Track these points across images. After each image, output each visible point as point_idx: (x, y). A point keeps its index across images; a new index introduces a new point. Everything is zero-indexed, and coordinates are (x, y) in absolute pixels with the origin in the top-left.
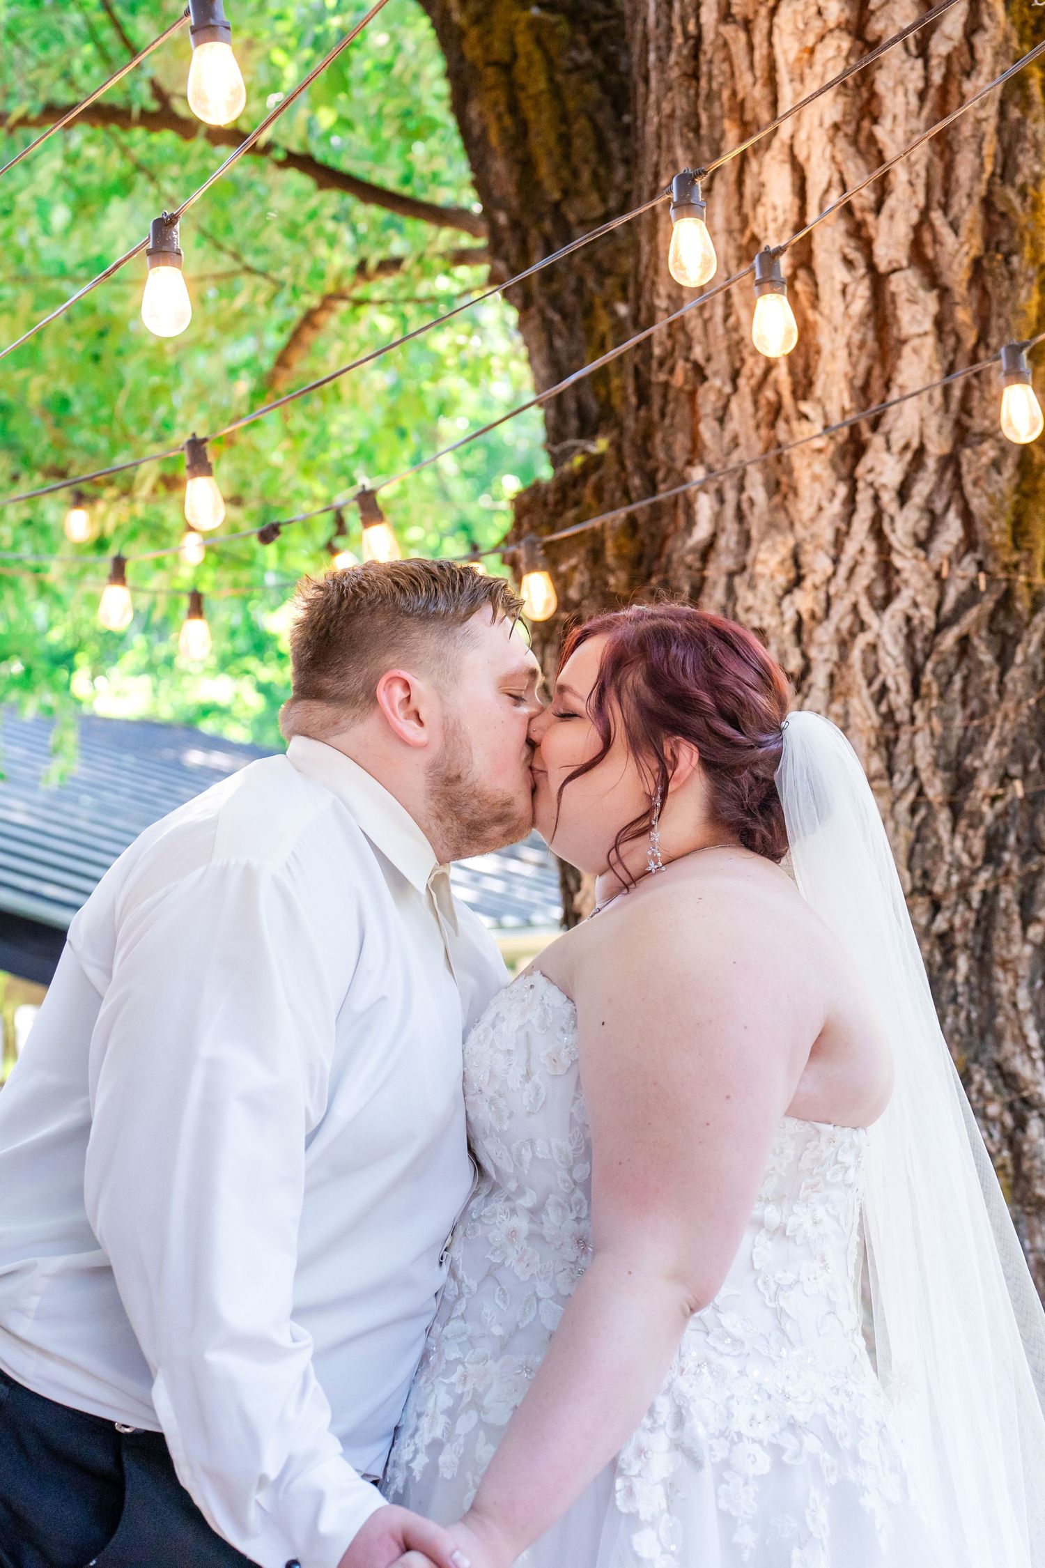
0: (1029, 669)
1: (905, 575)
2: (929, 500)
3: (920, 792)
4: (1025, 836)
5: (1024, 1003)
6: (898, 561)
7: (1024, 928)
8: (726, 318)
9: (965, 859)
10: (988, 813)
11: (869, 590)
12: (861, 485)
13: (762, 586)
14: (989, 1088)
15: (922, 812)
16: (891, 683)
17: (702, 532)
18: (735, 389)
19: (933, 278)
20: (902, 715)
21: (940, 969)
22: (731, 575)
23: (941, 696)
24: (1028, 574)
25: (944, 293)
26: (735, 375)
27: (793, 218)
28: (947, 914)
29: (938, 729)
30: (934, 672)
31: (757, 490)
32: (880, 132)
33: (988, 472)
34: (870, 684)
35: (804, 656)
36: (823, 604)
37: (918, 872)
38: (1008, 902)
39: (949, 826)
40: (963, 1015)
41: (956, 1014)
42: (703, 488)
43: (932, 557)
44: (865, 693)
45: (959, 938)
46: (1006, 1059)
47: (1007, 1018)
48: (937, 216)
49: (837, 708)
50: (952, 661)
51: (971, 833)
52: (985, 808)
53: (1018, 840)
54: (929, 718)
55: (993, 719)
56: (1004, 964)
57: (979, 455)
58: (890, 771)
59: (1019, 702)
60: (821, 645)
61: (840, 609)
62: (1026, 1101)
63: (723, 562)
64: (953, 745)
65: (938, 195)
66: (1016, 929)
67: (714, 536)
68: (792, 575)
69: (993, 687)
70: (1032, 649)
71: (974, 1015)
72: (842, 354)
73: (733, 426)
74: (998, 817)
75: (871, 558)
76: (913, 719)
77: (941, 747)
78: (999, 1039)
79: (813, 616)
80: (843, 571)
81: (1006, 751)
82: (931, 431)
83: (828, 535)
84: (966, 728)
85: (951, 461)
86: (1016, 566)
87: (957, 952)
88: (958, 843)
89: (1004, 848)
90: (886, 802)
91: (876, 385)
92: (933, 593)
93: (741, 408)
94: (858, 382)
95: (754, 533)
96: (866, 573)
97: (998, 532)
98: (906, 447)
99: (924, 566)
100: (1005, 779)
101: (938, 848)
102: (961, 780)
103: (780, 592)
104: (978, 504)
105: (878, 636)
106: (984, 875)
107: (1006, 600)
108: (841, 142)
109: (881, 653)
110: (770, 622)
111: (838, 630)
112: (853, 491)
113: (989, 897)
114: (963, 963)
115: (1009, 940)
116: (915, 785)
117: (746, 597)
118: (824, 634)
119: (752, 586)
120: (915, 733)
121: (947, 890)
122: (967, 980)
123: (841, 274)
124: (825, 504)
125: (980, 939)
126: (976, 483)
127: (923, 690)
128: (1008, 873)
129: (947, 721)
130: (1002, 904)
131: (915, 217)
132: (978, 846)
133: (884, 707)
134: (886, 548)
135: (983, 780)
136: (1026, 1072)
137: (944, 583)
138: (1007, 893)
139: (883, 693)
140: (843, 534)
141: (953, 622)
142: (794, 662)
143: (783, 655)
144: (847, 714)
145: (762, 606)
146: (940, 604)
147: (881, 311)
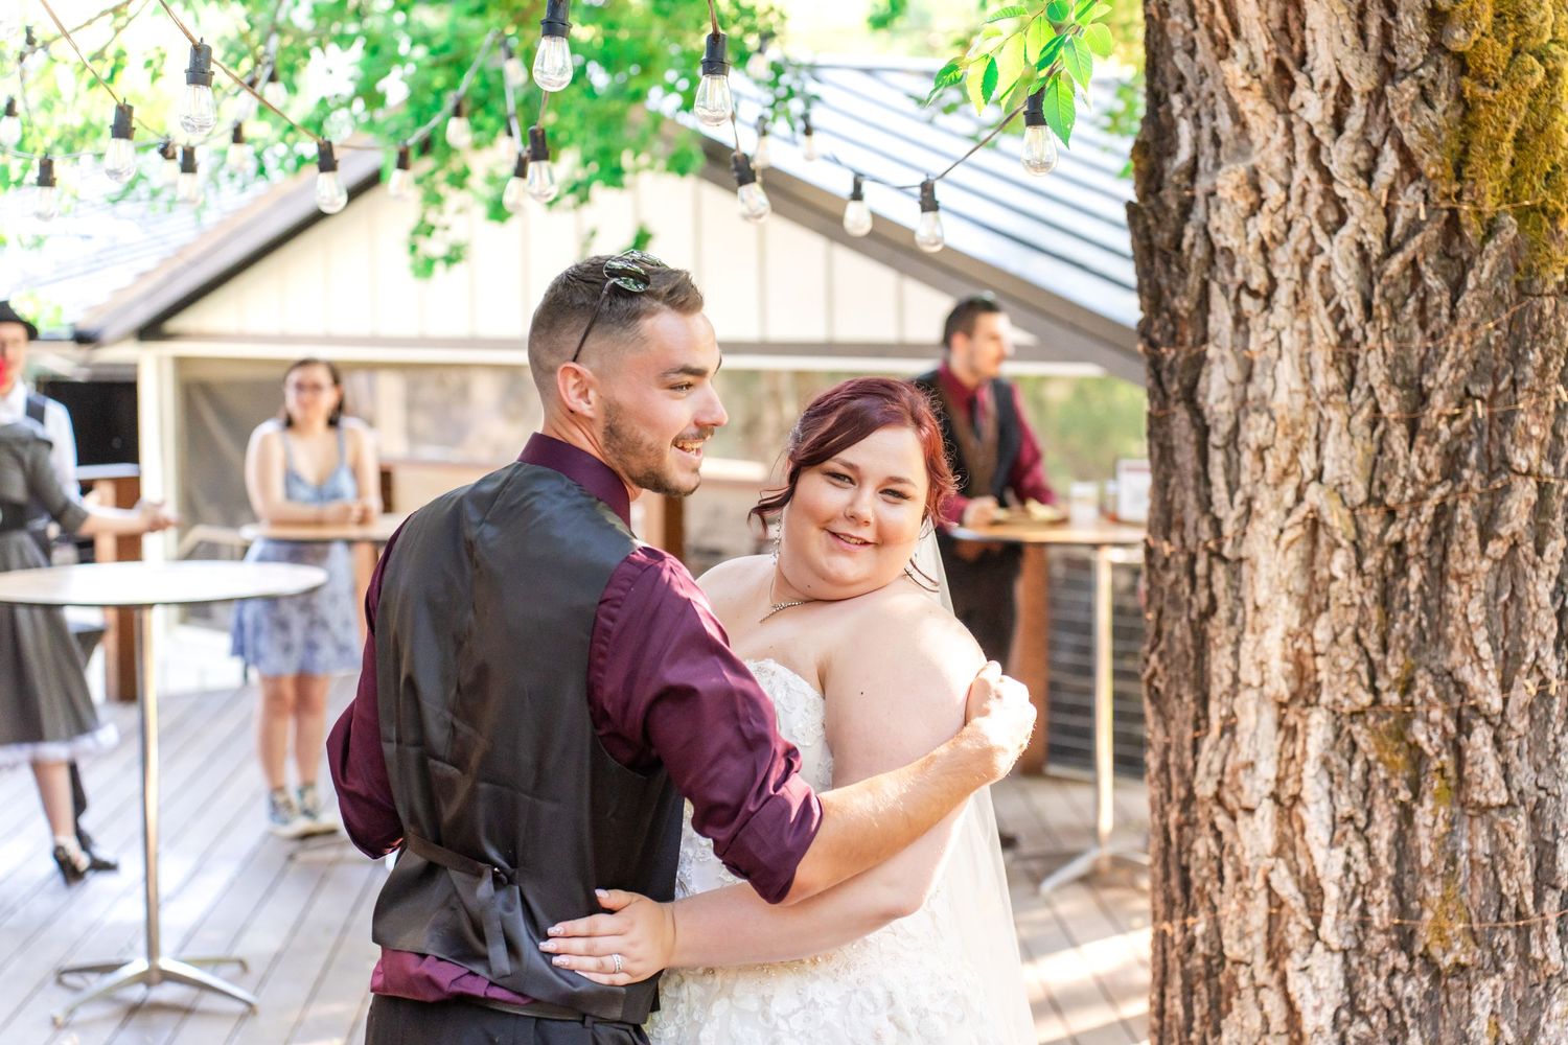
0: (1483, 294)
1: (1350, 203)
2: (1364, 132)
3: (1377, 409)
4: (1493, 454)
5: (1476, 613)
6: (1340, 191)
7: (1483, 545)
9: (1420, 475)
10: (1445, 433)
11: (1319, 213)
12: (1295, 119)
13: (1226, 210)
14: (1431, 694)
15: (1381, 427)
16: (1344, 304)
17: (1184, 154)
18: (1196, 27)
20: (1358, 335)
21: (1394, 575)
22: (1208, 196)
23: (1393, 317)
24: (1474, 203)
26: (1192, 12)
28: (1400, 526)
29: (1390, 349)
30: (1383, 295)
31: (1226, 124)
33: (1414, 106)
34: (1327, 304)
35: (1270, 275)
36: (1283, 227)
37: (1376, 483)
38: (1465, 517)
39: (1405, 444)
40: (1413, 622)
41: (1407, 621)
42: (1182, 114)
43: (1374, 186)
44: (1323, 312)
45: (1411, 549)
46: (1454, 668)
47: (1458, 629)
49: (1300, 324)
50: (1405, 286)
51: (1426, 449)
52: (1442, 426)
54: (1381, 339)
55: (1447, 341)
56: (1459, 577)
57: (1403, 91)
58: (1350, 385)
59: (1475, 326)
60: (1283, 265)
61: (1298, 229)
62: (1475, 708)
63: (1203, 182)
64: (1414, 364)
66: (1473, 544)
67: (1195, 159)
68: (1253, 198)
69: (1445, 311)
70: (1485, 275)
71: (1425, 623)
73: (1199, 57)
74: (1456, 435)
75: (1317, 186)
76: (1365, 338)
77: (1397, 364)
78: (1450, 648)
80: (1296, 195)
81: (1464, 372)
82: (1349, 70)
83: (1278, 163)
84: (1426, 349)
85: (1377, 97)
86: (1459, 196)
87: (1411, 561)
88: (1414, 458)
89: (1465, 465)
91: (1294, 26)
92: (1380, 220)
93: (1203, 42)
94: (1276, 24)
95: (1224, 155)
96: (1314, 201)
97: (1433, 164)
98: (1327, 85)
99: (1363, 195)
100: (1463, 400)
101: (1394, 462)
102: (1418, 398)
103: (1243, 214)
104: (1412, 138)
105: (1330, 259)
106: (1440, 491)
107: (1453, 224)
109: (1334, 276)
110: (1233, 242)
111: (1296, 252)
112: (1290, 125)
113: (1442, 510)
114: (1416, 573)
115: (1465, 555)
116: (1372, 400)
117: (1217, 218)
118: (1281, 255)
119: (1220, 208)
120: (1369, 351)
121: (1400, 503)
122: (1420, 588)
124: (1271, 135)
125: (1438, 550)
126: (1402, 117)
127: (1375, 312)
128: (1467, 489)
129: (1402, 342)
130: (1459, 519)
132: (1432, 462)
133: (1342, 327)
134: (1327, 177)
135: (1438, 399)
136: (1475, 682)
137: (1389, 211)
138: (1465, 509)
139: (1339, 314)
140: (1291, 163)
141: (1400, 248)
142: (1258, 281)
143: (1247, 273)
144: (1309, 333)
145: (1226, 228)
146: (1389, 229)
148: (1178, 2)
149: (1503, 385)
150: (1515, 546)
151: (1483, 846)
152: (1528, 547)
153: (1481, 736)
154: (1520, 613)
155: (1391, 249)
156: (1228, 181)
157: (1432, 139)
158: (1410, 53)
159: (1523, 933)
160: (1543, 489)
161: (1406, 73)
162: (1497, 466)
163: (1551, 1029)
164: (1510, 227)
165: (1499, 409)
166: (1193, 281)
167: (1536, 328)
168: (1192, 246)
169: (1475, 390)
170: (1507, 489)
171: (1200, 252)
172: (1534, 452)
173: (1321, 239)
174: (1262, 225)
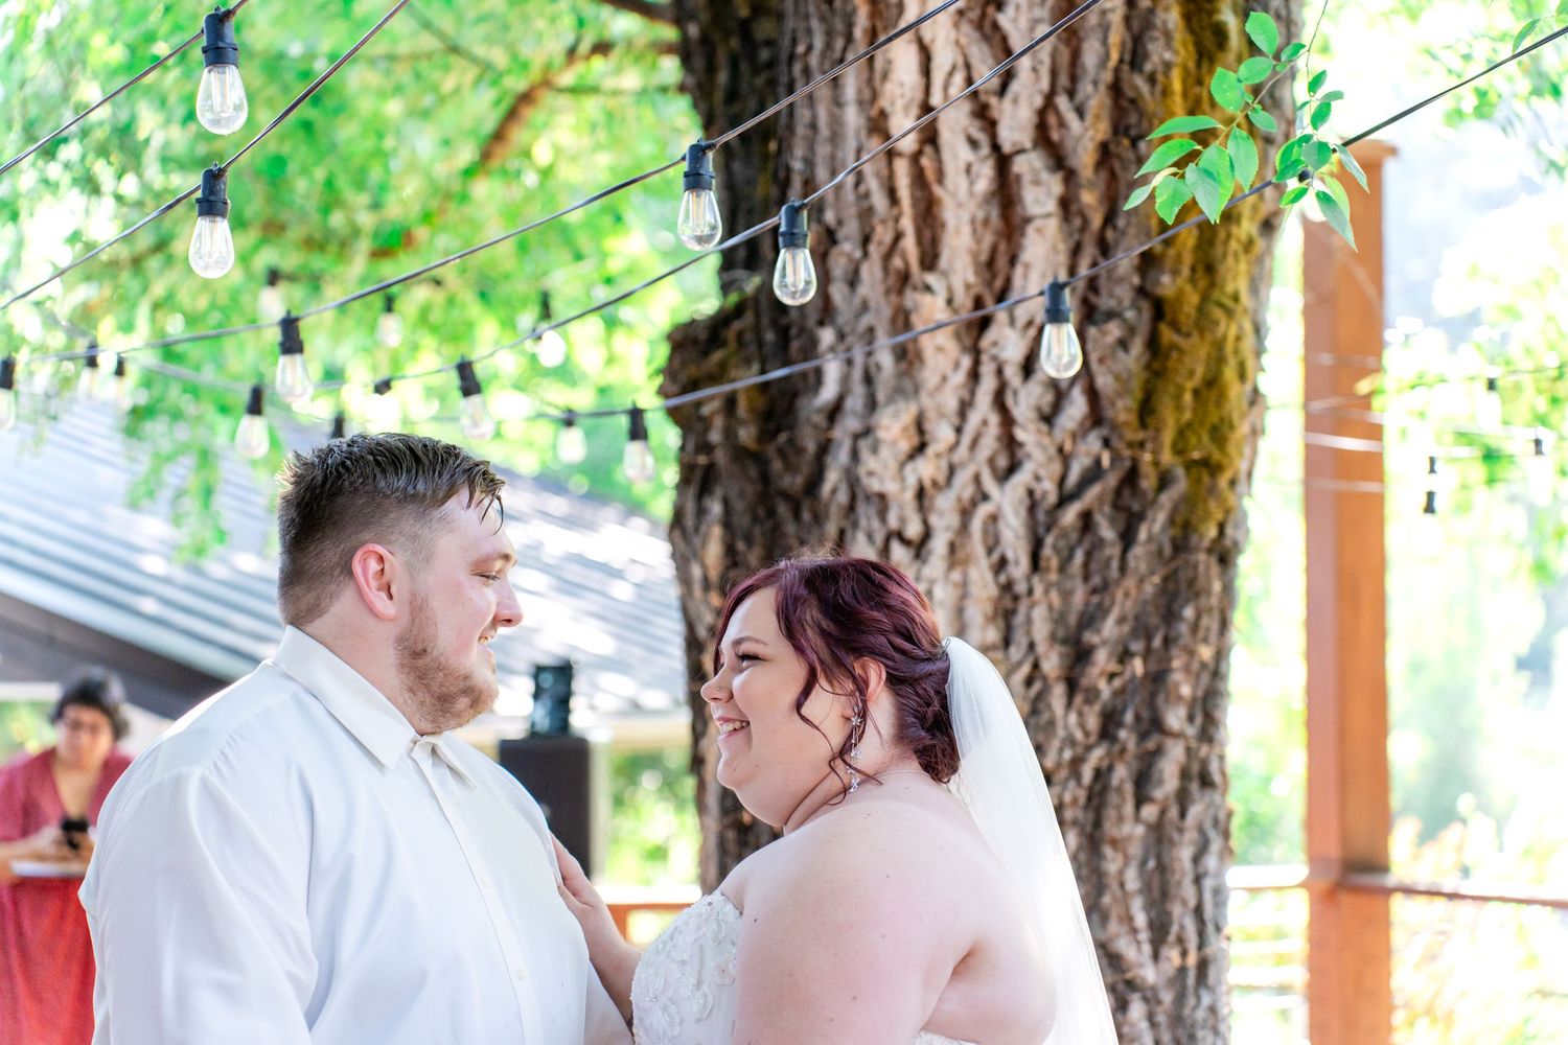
0: (1153, 547)
1: (1028, 447)
3: (1036, 666)
4: (1145, 714)
5: (1132, 881)
6: (1020, 435)
7: (1137, 808)
8: (858, 183)
9: (1079, 735)
10: (1105, 689)
11: (991, 461)
12: (984, 358)
13: (884, 452)
15: (1037, 686)
16: (1010, 555)
17: (828, 392)
18: (866, 254)
19: (1058, 159)
20: (1021, 588)
22: (857, 437)
23: (1061, 570)
24: (1155, 453)
25: (1070, 176)
26: (866, 240)
27: (919, 95)
29: (1056, 602)
30: (1055, 547)
31: (886, 359)
32: (1004, 20)
33: (1114, 351)
34: (989, 554)
35: (925, 523)
36: (946, 473)
38: (1122, 781)
39: (1063, 701)
42: (832, 349)
43: (1055, 432)
44: (984, 563)
46: (1111, 939)
47: (1114, 898)
48: (1062, 102)
49: (956, 576)
50: (1074, 536)
51: (1086, 709)
52: (1102, 685)
53: (1138, 718)
54: (1046, 592)
55: (1113, 596)
56: (1114, 843)
57: (1104, 334)
58: (1007, 642)
60: (942, 513)
61: (963, 478)
62: (1131, 982)
63: (849, 423)
64: (1073, 619)
65: (1063, 80)
66: (1128, 808)
67: (841, 398)
68: (915, 441)
69: (1115, 564)
70: (1157, 527)
72: (966, 230)
73: (864, 289)
74: (1117, 694)
75: (993, 429)
76: (1030, 592)
77: (1059, 619)
78: (1105, 918)
79: (935, 483)
80: (966, 439)
81: (1126, 628)
83: (951, 403)
84: (1087, 604)
86: (1142, 445)
88: (1072, 719)
89: (1120, 725)
91: (1002, 262)
92: (1056, 468)
93: (871, 273)
95: (881, 396)
96: (990, 443)
97: (1123, 410)
98: (1030, 323)
99: (1046, 441)
100: (1124, 656)
101: (1052, 723)
102: (1080, 655)
103: (902, 457)
104: (1105, 383)
105: (999, 508)
106: (1098, 753)
107: (1131, 477)
108: (966, 28)
109: (1002, 525)
110: (890, 487)
111: (959, 500)
112: (977, 363)
113: (1101, 775)
115: (1120, 819)
116: (1030, 659)
117: (869, 462)
118: (945, 502)
119: (875, 450)
120: (1032, 606)
121: (1059, 765)
123: (965, 154)
124: (949, 373)
125: (1091, 816)
126: (1101, 361)
127: (1043, 564)
128: (1123, 750)
129: (1066, 595)
130: (1115, 782)
131: (1039, 101)
132: (1093, 722)
133: (1003, 578)
134: (1007, 421)
135: (1100, 657)
136: (1130, 954)
137: (1065, 457)
138: (1121, 772)
139: (1002, 564)
140: (964, 408)
141: (1074, 498)
142: (913, 530)
143: (903, 520)
144: (964, 585)
145: (883, 471)
146: (1065, 477)
147: (1005, 191)
148: (851, 229)
149: (1157, 642)
150: (1163, 812)
152: (1173, 812)
153: (1137, 1010)
154: (1167, 881)
155: (1064, 500)
156: (893, 426)
157: (1124, 384)
158: (1117, 295)
160: (1188, 750)
161: (1111, 315)
162: (1153, 725)
164: (1180, 481)
165: (1153, 667)
166: (831, 529)
167: (1191, 583)
168: (834, 491)
169: (1134, 648)
170: (1158, 752)
171: (842, 497)
172: (1182, 712)
173: (989, 484)
174: (926, 468)
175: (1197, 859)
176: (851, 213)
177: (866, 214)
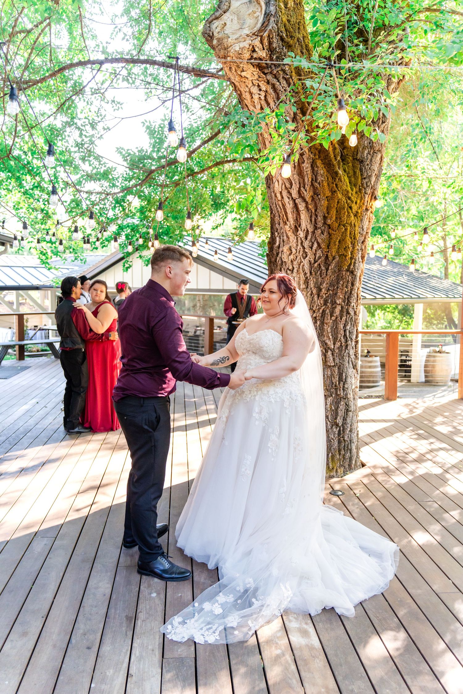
0: (333, 270)
1: (308, 253)
2: (311, 239)
3: (312, 292)
5: (329, 330)
6: (307, 250)
7: (331, 318)
9: (320, 304)
10: (324, 297)
11: (302, 255)
12: (298, 237)
13: (286, 254)
14: (323, 344)
15: (313, 295)
16: (307, 272)
17: (277, 244)
18: (280, 220)
19: (304, 200)
22: (281, 251)
23: (315, 274)
24: (331, 253)
25: (307, 203)
28: (316, 314)
29: (315, 280)
30: (314, 270)
31: (285, 238)
33: (320, 234)
34: (303, 272)
35: (293, 266)
36: (296, 257)
39: (317, 298)
42: (277, 236)
43: (313, 250)
44: (303, 274)
45: (318, 318)
46: (326, 340)
47: (326, 333)
48: (302, 189)
50: (318, 269)
51: (321, 299)
52: (324, 295)
53: (331, 301)
54: (313, 279)
55: (325, 279)
56: (326, 323)
57: (318, 231)
58: (307, 287)
59: (331, 277)
60: (296, 265)
61: (298, 258)
62: (329, 348)
63: (281, 249)
64: (318, 283)
65: (302, 185)
66: (329, 317)
67: (279, 245)
68: (290, 252)
69: (325, 274)
70: (333, 267)
73: (281, 225)
74: (327, 297)
75: (302, 250)
76: (310, 278)
77: (316, 283)
78: (324, 337)
79: (294, 260)
80: (298, 251)
81: (328, 285)
82: (308, 227)
83: (295, 245)
84: (321, 281)
85: (313, 233)
86: (328, 252)
87: (318, 320)
88: (319, 301)
89: (328, 303)
90: (305, 293)
91: (298, 219)
92: (314, 256)
94: (295, 218)
95: (285, 244)
96: (301, 252)
97: (324, 246)
98: (304, 230)
99: (311, 251)
101: (315, 302)
102: (320, 290)
103: (288, 255)
104: (320, 241)
105: (304, 264)
106: (323, 307)
107: (327, 257)
109: (305, 267)
110: (286, 260)
111: (298, 262)
113: (324, 311)
114: (318, 323)
116: (311, 290)
117: (284, 256)
118: (295, 263)
119: (284, 254)
120: (311, 281)
122: (320, 325)
123: (288, 200)
124: (294, 240)
125: (322, 319)
126: (318, 237)
127: (312, 274)
128: (328, 307)
129: (317, 279)
130: (327, 313)
131: (297, 189)
132: (322, 302)
133: (306, 276)
134: (304, 248)
135: (323, 290)
136: (329, 343)
137: (315, 254)
138: (328, 311)
139: (305, 274)
140: (297, 245)
141: (317, 261)
142: (291, 268)
143: (289, 266)
144: (300, 277)
145: (285, 258)
146: (315, 258)
147: (296, 206)
148: (277, 214)
149: (335, 288)
150: (337, 318)
151: (329, 373)
152: (339, 318)
153: (330, 353)
154: (337, 330)
155: (315, 262)
156: (285, 249)
157: (323, 241)
158: (320, 224)
159: (336, 389)
160: (342, 307)
161: (319, 228)
162: (334, 303)
163: (341, 407)
164: (337, 258)
165: (335, 292)
166: (279, 267)
167: (342, 277)
169: (330, 289)
170: (335, 307)
171: (280, 262)
172: (341, 300)
173: (303, 260)
174: (292, 257)
175: (345, 326)
176: (276, 212)
177: (278, 212)
